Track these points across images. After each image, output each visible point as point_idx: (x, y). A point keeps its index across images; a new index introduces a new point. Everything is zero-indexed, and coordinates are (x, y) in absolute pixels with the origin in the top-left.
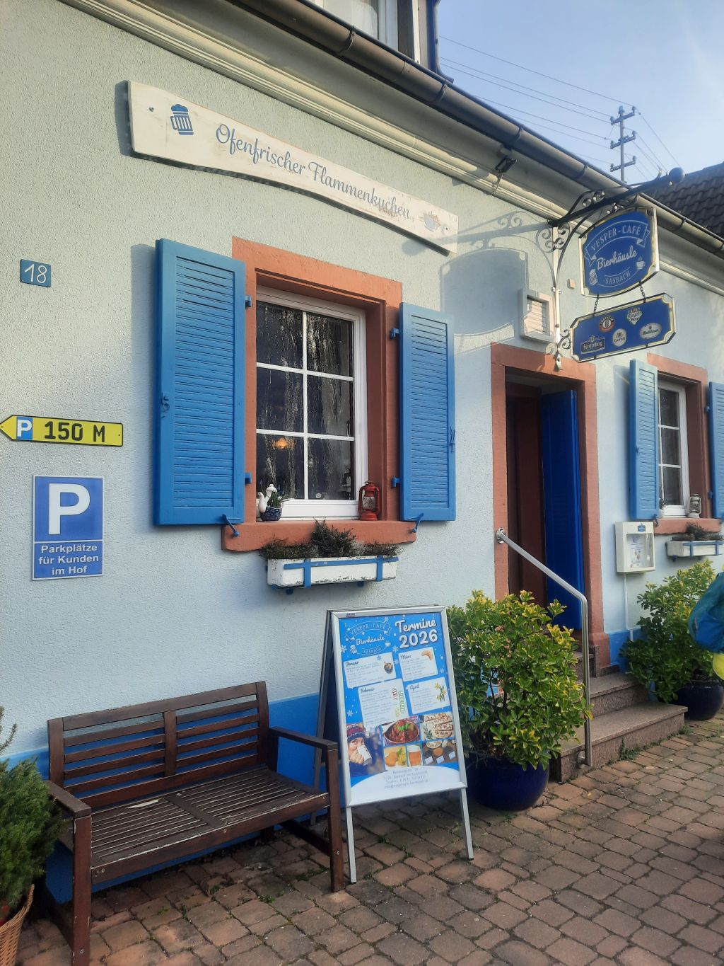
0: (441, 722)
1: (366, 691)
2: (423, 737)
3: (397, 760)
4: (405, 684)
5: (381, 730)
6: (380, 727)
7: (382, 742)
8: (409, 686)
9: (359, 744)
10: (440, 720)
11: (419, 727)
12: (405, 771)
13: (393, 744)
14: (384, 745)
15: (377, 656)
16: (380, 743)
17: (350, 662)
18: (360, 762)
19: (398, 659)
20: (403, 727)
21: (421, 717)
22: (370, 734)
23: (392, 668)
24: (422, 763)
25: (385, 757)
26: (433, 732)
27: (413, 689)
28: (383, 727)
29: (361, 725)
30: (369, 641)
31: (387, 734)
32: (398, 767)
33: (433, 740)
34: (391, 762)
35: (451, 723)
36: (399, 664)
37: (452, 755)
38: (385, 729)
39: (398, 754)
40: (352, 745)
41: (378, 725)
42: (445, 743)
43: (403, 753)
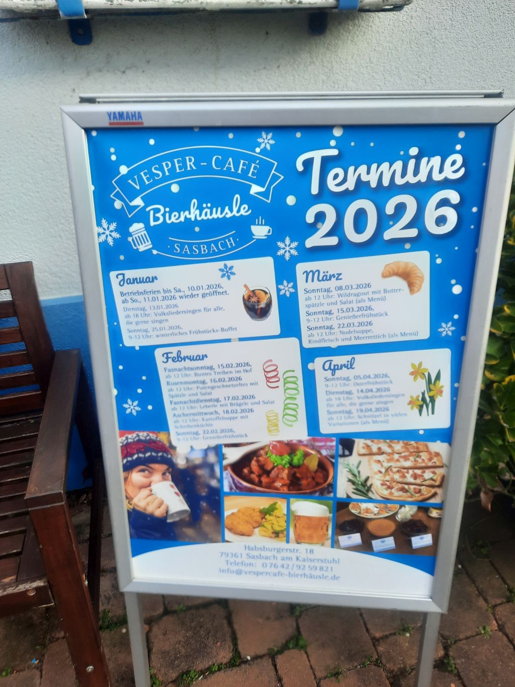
0: (408, 464)
1: (179, 358)
2: (343, 488)
3: (260, 525)
4: (308, 355)
5: (221, 457)
6: (217, 449)
7: (220, 481)
8: (319, 362)
9: (157, 477)
10: (406, 458)
11: (334, 465)
12: (279, 551)
13: (250, 492)
14: (226, 489)
15: (221, 264)
16: (214, 483)
17: (130, 274)
18: (158, 513)
19: (292, 278)
20: (286, 458)
21: (347, 444)
22: (188, 460)
23: (269, 305)
24: (329, 542)
25: (227, 513)
26: (376, 482)
27: (334, 369)
28: (225, 450)
29: (162, 437)
30: (193, 214)
31: (238, 467)
32: (259, 539)
33: (371, 500)
34: (242, 528)
35: (439, 471)
36: (295, 296)
37: (422, 541)
38: (233, 455)
39: (264, 513)
40: (137, 477)
41: (213, 443)
42: (407, 512)
43: (276, 513)
